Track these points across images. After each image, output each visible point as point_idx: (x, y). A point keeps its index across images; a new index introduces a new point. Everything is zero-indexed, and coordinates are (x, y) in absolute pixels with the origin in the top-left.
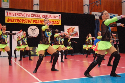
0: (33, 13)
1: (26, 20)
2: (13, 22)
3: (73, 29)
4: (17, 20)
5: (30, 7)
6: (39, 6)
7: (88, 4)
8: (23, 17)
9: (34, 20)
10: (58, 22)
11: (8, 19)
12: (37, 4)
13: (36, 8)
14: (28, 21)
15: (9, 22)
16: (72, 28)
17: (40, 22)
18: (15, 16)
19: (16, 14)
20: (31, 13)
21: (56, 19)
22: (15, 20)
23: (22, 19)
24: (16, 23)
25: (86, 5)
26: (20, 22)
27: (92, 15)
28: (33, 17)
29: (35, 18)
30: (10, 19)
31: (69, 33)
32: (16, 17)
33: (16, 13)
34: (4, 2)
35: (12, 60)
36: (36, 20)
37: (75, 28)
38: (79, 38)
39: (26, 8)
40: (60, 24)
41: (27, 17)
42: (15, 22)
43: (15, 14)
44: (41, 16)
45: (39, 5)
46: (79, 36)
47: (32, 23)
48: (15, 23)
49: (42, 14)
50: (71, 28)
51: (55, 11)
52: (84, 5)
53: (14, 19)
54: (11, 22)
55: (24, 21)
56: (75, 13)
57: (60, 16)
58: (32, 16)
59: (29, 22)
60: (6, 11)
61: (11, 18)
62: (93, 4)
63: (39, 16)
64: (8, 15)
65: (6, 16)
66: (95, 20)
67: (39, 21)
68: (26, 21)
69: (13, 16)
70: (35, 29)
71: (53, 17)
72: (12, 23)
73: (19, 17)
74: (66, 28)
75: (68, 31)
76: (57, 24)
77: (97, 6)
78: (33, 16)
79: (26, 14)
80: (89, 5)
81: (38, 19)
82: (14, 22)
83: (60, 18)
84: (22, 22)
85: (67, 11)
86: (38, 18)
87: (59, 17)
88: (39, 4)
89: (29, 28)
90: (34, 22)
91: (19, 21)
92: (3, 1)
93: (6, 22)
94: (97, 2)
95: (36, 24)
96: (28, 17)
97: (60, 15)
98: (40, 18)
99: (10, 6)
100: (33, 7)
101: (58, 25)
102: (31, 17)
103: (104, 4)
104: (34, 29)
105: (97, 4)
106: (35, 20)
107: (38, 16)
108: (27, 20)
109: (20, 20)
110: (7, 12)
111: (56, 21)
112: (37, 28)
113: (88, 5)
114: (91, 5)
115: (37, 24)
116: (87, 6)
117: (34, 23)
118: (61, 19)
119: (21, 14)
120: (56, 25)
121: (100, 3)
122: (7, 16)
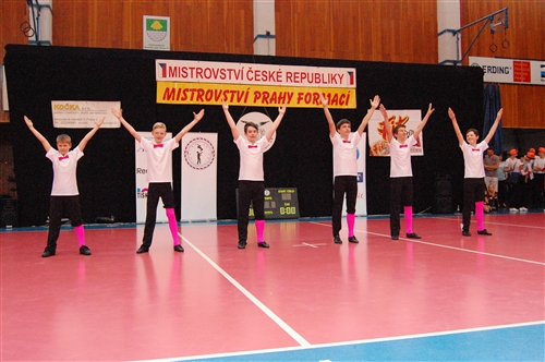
0: (255, 67)
1: (227, 91)
2: (183, 99)
3: (401, 120)
4: (196, 94)
5: (242, 44)
6: (273, 41)
7: (457, 26)
8: (219, 80)
9: (256, 93)
10: (343, 95)
11: (167, 90)
12: (268, 33)
13: (264, 47)
14: (236, 95)
15: (168, 99)
16: (397, 120)
17: (280, 98)
18: (189, 79)
19: (194, 71)
20: (246, 66)
21: (339, 83)
22: (189, 94)
23: (213, 88)
24: (194, 102)
25: (449, 31)
26: (208, 100)
27: (473, 67)
28: (253, 82)
29: (262, 82)
30: (174, 90)
31: (384, 137)
32: (193, 81)
33: (192, 69)
34: (152, 29)
35: (183, 238)
36: (264, 93)
37: (407, 119)
38: (422, 154)
39: (226, 48)
40: (352, 104)
41: (231, 82)
42: (192, 99)
43: (189, 71)
44: (284, 78)
45: (272, 37)
46: (422, 148)
47: (250, 103)
48: (192, 103)
49: (285, 69)
50: (394, 118)
51: (331, 56)
52: (442, 33)
53: (187, 90)
54: (175, 102)
55: (222, 96)
56: (406, 61)
57: (351, 73)
58: (251, 75)
59: (239, 101)
60: (158, 62)
61: (176, 87)
62: (475, 27)
63: (275, 76)
64: (164, 75)
65: (158, 78)
66: (485, 85)
67: (275, 93)
68: (229, 95)
69: (182, 79)
70: (263, 124)
71: (326, 80)
72: (180, 102)
73: (205, 80)
74: (375, 117)
75: (380, 131)
76: (341, 104)
77: (492, 32)
78: (253, 75)
79: (230, 70)
80: (458, 31)
81: (271, 87)
82: (188, 102)
83: (352, 83)
84: (216, 99)
85: (376, 57)
86: (272, 83)
87: (347, 78)
88: (273, 33)
89: (241, 119)
90: (256, 98)
91: (204, 97)
92: (149, 28)
93: (160, 100)
94: (491, 19)
95: (265, 105)
96: (237, 82)
97: (354, 70)
98: (278, 84)
99: (171, 45)
100: (255, 45)
101: (344, 107)
102: (246, 81)
103: (517, 24)
104: (257, 122)
105: (494, 25)
106: (261, 90)
107: (271, 76)
108: (233, 92)
109: (209, 91)
110: (163, 66)
111: (336, 95)
112: (269, 119)
113: (454, 33)
114: (465, 30)
115: (270, 105)
116: (451, 34)
117: (259, 103)
118: (355, 85)
119: (212, 71)
120: (339, 107)
121: (503, 21)
122: (164, 79)
